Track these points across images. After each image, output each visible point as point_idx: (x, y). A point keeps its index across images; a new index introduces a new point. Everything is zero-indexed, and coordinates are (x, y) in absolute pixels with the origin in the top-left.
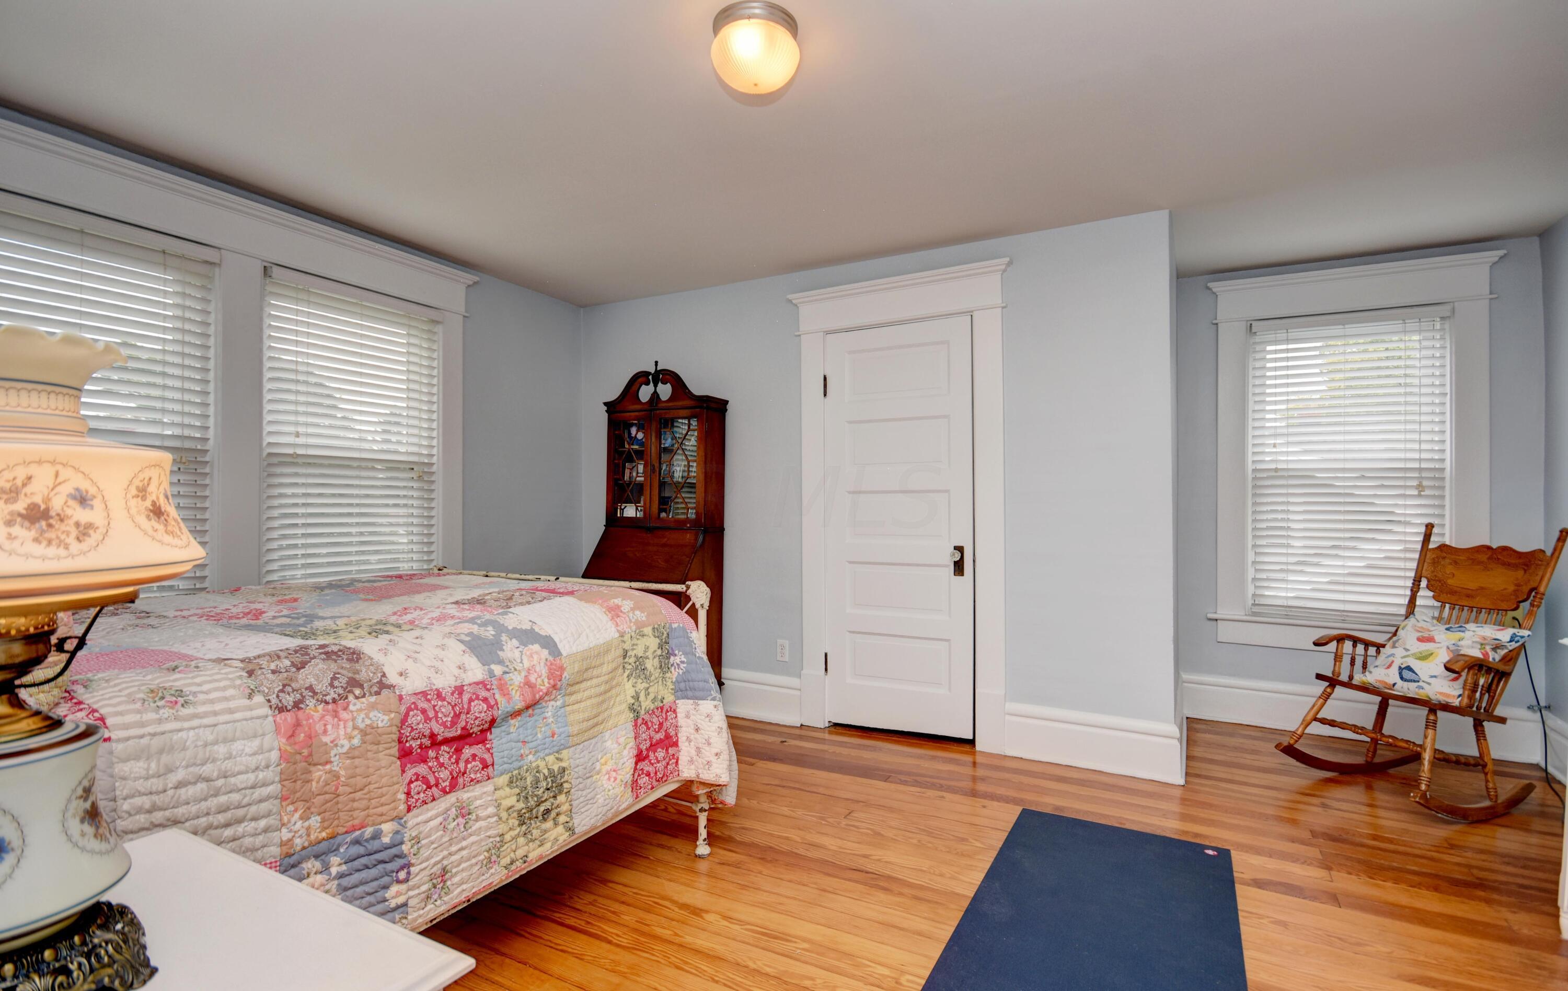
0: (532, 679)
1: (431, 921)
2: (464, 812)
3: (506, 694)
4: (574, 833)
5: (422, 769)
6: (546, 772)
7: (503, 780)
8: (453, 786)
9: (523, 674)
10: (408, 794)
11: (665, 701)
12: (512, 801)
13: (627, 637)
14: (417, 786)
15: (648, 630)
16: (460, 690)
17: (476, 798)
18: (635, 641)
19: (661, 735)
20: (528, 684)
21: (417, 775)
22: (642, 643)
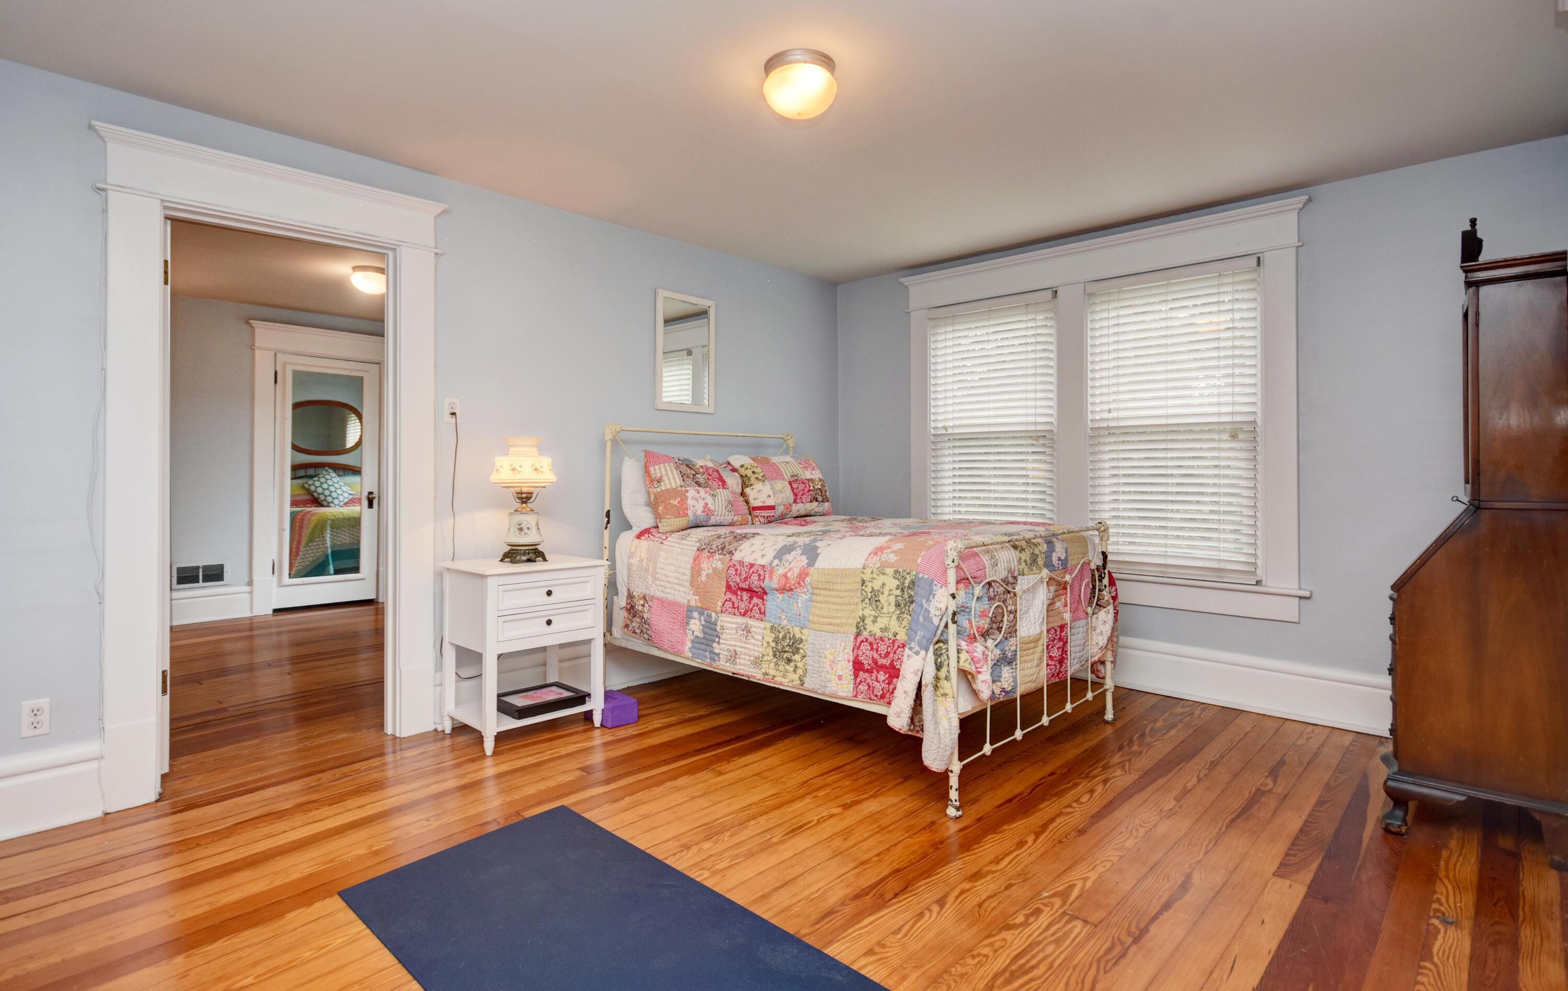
0: (789, 575)
1: (734, 674)
2: (747, 630)
3: (771, 577)
4: (802, 685)
5: (733, 598)
6: (792, 635)
7: (769, 625)
8: (744, 615)
9: (786, 570)
10: (723, 605)
11: (898, 637)
12: (770, 640)
13: (868, 571)
14: (729, 604)
15: (890, 571)
16: (752, 565)
17: (756, 627)
18: (875, 576)
19: (887, 662)
20: (785, 576)
21: (730, 599)
22: (881, 579)
